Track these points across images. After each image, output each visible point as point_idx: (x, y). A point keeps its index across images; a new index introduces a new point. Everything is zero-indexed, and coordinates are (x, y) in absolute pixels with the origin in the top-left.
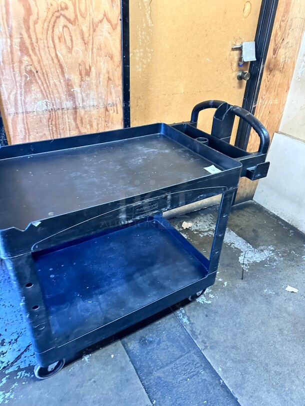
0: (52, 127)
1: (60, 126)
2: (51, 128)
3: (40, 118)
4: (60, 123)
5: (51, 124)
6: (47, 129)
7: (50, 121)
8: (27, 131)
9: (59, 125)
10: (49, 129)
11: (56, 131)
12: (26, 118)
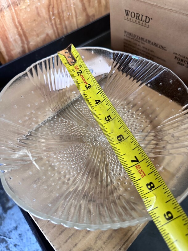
0: (55, 19)
1: (65, 14)
2: (53, 22)
3: (37, 8)
4: (64, 8)
5: (53, 14)
6: (50, 24)
7: (51, 9)
8: (24, 38)
9: (63, 12)
10: (52, 25)
11: (61, 24)
12: (17, 14)
